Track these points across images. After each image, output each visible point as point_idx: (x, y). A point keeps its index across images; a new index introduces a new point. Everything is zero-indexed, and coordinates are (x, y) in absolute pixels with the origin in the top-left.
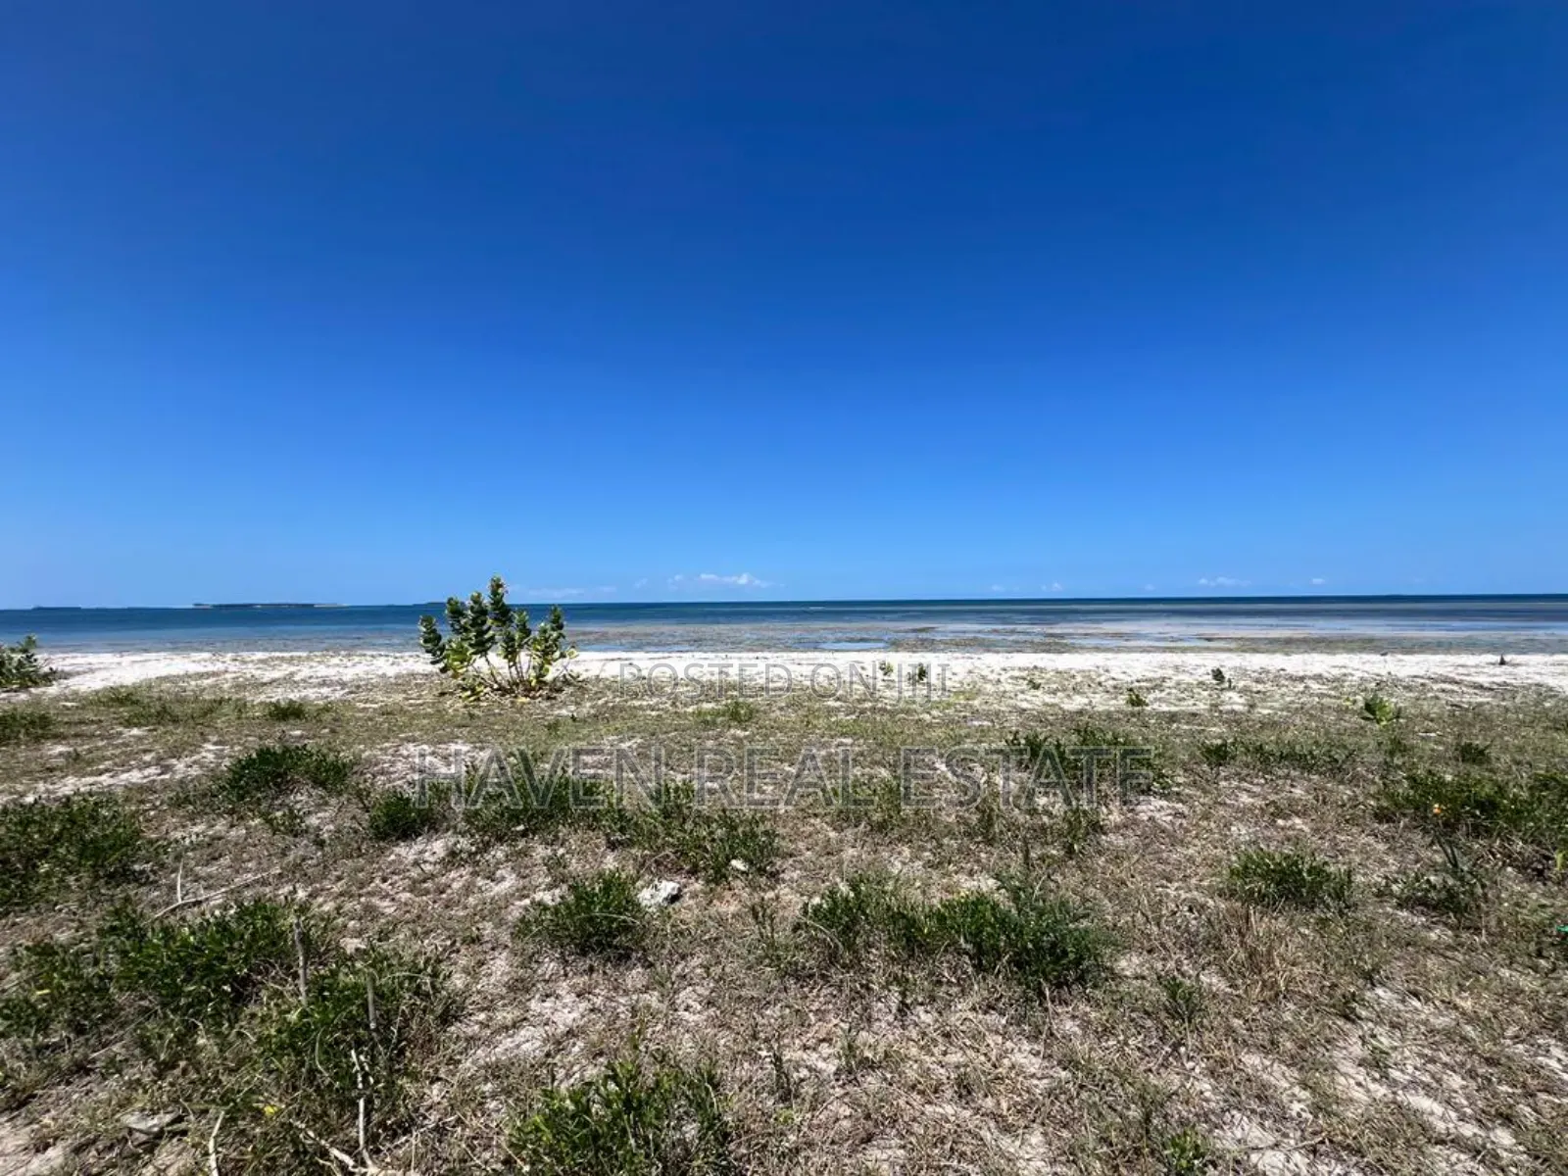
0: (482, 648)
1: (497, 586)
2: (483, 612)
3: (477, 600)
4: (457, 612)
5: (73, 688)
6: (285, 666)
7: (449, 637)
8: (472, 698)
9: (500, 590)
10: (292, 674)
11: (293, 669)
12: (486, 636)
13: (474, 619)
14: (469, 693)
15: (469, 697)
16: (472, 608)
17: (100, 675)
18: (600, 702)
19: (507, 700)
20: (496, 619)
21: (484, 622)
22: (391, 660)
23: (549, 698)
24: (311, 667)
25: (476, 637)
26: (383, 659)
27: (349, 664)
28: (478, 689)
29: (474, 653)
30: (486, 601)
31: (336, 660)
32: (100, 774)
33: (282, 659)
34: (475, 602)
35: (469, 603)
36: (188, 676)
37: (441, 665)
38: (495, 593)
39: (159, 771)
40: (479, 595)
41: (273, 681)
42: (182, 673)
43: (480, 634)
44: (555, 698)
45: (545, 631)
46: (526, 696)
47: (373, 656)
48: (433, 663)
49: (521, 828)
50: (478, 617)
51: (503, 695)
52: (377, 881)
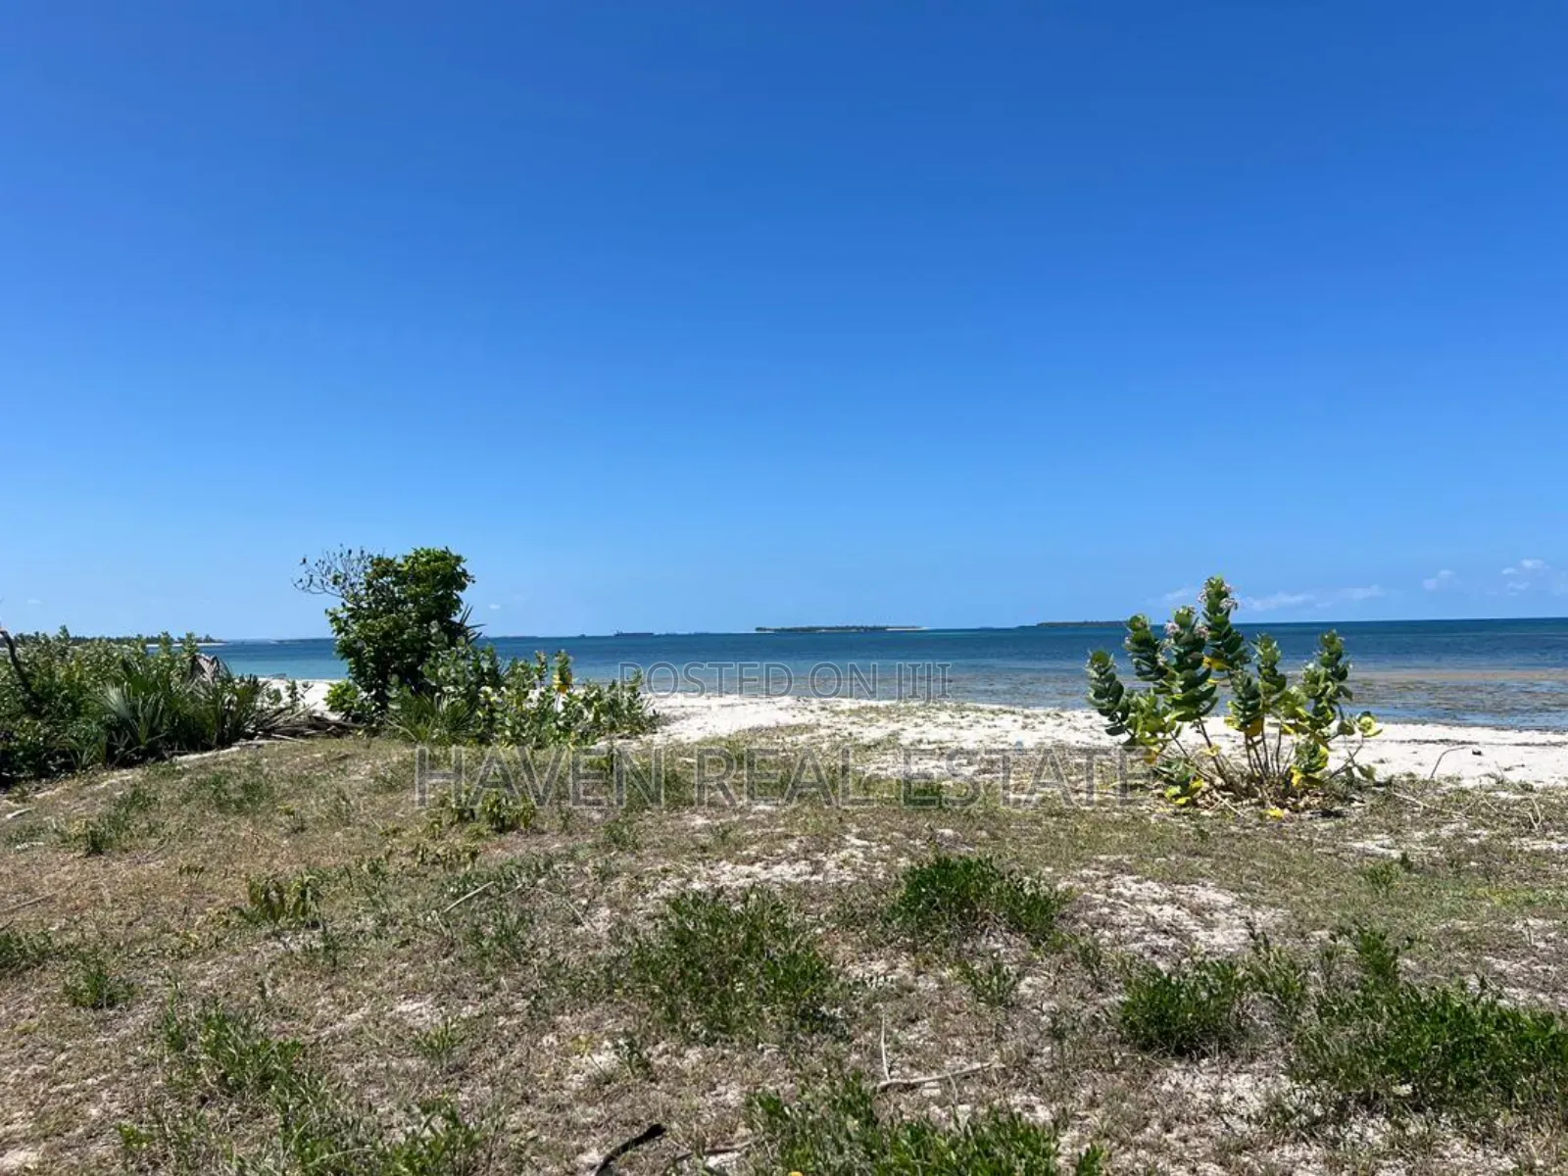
0: (1195, 706)
1: (1217, 595)
2: (1197, 644)
3: (1184, 621)
4: (1147, 644)
5: (676, 737)
6: (883, 722)
7: (1137, 689)
8: (1182, 801)
9: (1224, 604)
10: (895, 735)
11: (894, 727)
12: (1203, 688)
13: (1180, 657)
14: (1177, 790)
15: (1177, 796)
16: (1177, 637)
17: (696, 722)
18: (1445, 832)
19: (1245, 810)
20: (1216, 656)
21: (1198, 662)
22: (1020, 719)
23: (1327, 814)
24: (916, 725)
25: (1184, 688)
26: (1008, 718)
27: (964, 723)
28: (1195, 785)
29: (1179, 719)
30: (1201, 624)
31: (944, 717)
32: (752, 863)
33: (876, 709)
34: (1183, 626)
35: (1171, 626)
36: (779, 728)
37: (1124, 737)
38: (1214, 608)
39: (810, 869)
40: (1190, 612)
41: (878, 744)
42: (773, 724)
43: (1192, 683)
44: (1338, 815)
45: (1315, 680)
46: (1282, 806)
47: (993, 712)
48: (1112, 732)
49: (1406, 1089)
50: (1186, 653)
51: (1235, 800)
52: (1155, 1127)
